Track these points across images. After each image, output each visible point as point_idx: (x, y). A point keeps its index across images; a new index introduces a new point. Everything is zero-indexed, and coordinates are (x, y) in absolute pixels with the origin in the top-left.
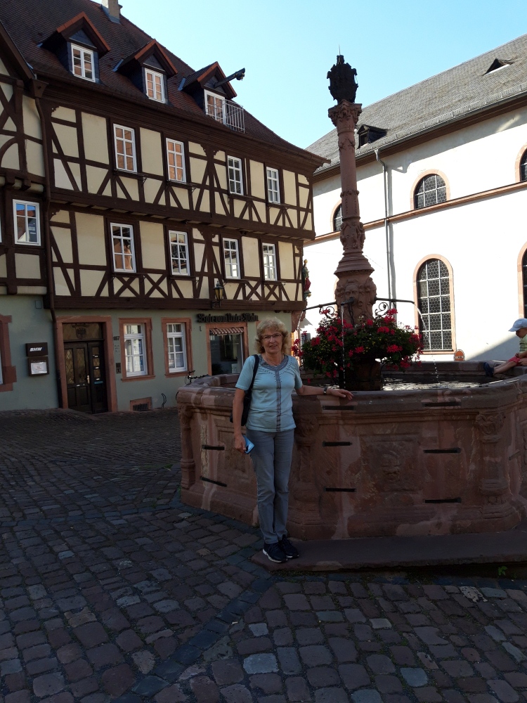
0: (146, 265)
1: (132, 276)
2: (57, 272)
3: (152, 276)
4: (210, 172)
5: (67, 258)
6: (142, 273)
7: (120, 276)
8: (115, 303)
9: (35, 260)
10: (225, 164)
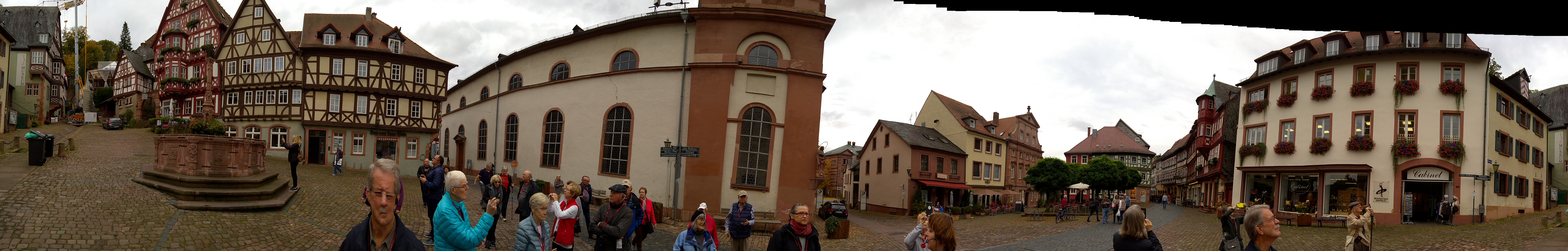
0: (343, 110)
1: (337, 114)
2: (306, 112)
3: (346, 114)
4: (381, 71)
5: (310, 107)
6: (342, 112)
7: (332, 113)
8: (328, 124)
9: (299, 108)
10: (390, 68)
